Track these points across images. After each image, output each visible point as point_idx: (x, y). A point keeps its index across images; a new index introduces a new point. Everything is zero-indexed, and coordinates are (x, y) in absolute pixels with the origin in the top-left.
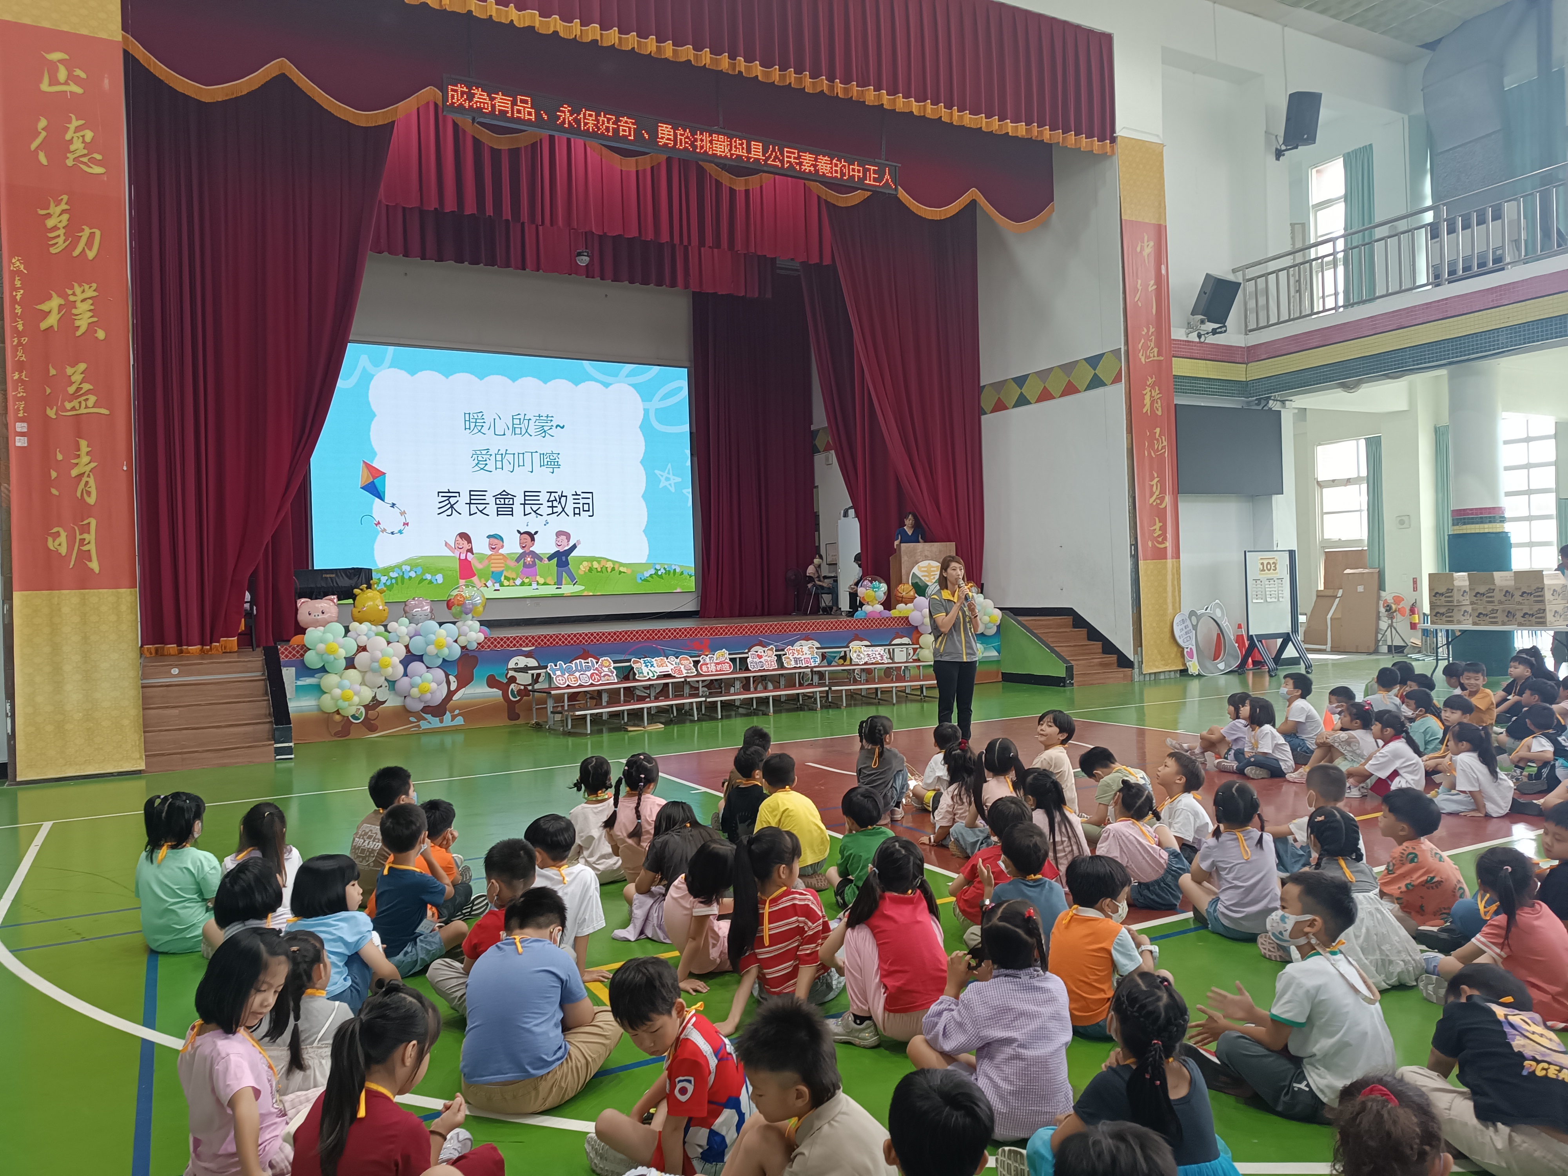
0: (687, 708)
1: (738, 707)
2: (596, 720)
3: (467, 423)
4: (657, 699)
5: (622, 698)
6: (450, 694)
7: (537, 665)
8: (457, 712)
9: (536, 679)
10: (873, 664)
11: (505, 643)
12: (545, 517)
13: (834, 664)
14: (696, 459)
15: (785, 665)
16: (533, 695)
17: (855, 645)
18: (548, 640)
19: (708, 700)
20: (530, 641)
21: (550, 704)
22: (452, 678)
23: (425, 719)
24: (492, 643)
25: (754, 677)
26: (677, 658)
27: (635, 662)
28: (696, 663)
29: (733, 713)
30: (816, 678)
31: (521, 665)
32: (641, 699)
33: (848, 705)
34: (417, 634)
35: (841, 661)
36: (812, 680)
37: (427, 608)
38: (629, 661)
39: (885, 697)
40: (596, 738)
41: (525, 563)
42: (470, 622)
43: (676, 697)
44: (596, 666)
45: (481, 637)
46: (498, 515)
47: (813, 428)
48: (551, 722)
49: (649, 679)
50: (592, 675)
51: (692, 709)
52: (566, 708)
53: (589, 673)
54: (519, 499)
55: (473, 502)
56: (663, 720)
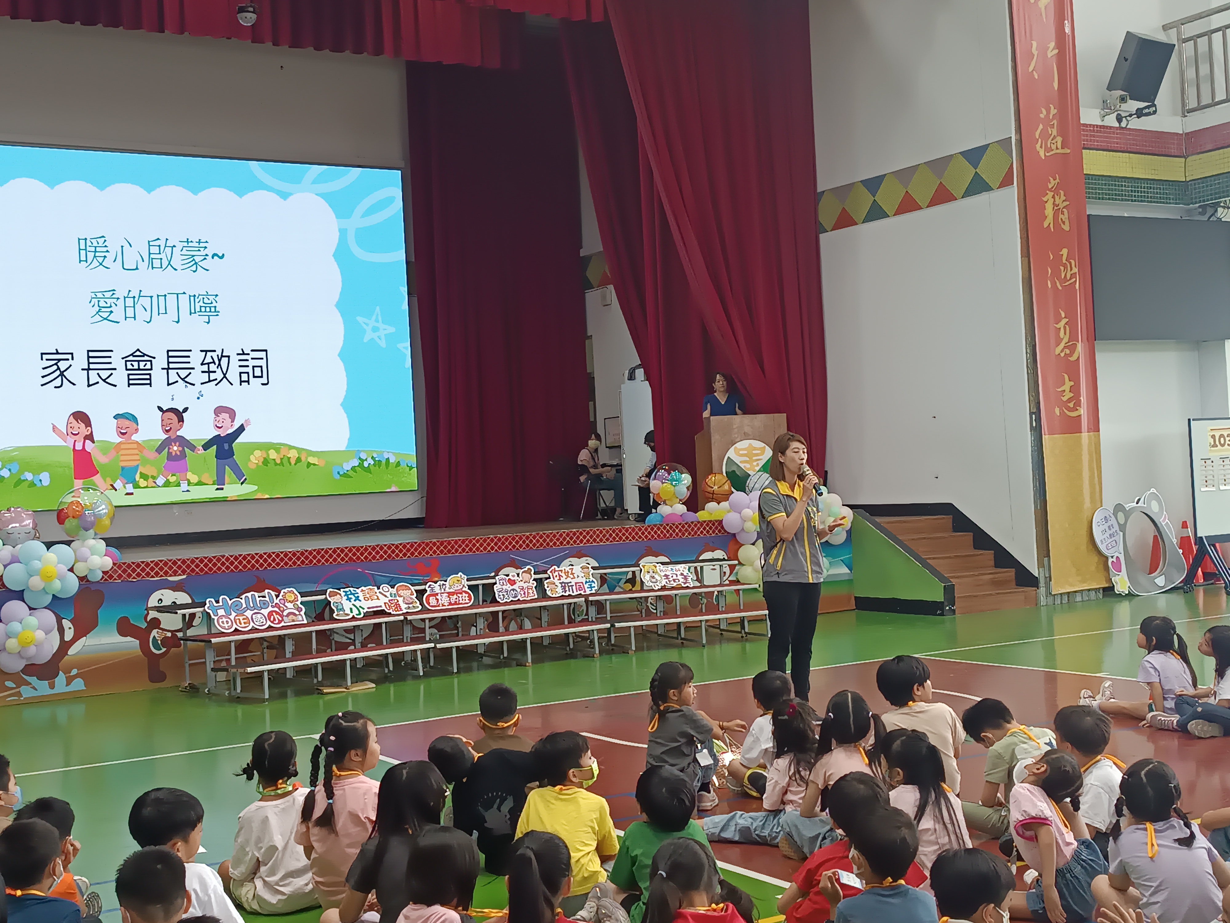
0: (408, 658)
1: (481, 656)
2: (277, 677)
3: (83, 253)
4: (364, 647)
5: (314, 646)
6: (64, 646)
7: (189, 601)
8: (74, 672)
9: (189, 622)
10: (673, 588)
11: (143, 570)
12: (198, 387)
13: (618, 589)
14: (415, 299)
15: (549, 593)
16: (185, 645)
17: (647, 562)
18: (206, 565)
19: (439, 646)
20: (179, 567)
21: (210, 658)
22: (66, 624)
23: (28, 684)
24: (124, 571)
25: (504, 612)
26: (393, 587)
27: (332, 595)
28: (420, 594)
29: (475, 664)
30: (592, 611)
31: (167, 602)
32: (342, 648)
33: (638, 649)
34: (15, 560)
35: (629, 586)
36: (587, 614)
37: (29, 522)
38: (324, 592)
39: (691, 635)
40: (278, 705)
41: (169, 453)
42: (92, 542)
43: (393, 643)
44: (276, 601)
45: (108, 563)
46: (129, 385)
47: (583, 253)
48: (211, 684)
49: (353, 619)
50: (270, 614)
51: (415, 660)
52: (233, 663)
53: (265, 612)
54: (160, 362)
55: (92, 366)
56: (374, 676)
